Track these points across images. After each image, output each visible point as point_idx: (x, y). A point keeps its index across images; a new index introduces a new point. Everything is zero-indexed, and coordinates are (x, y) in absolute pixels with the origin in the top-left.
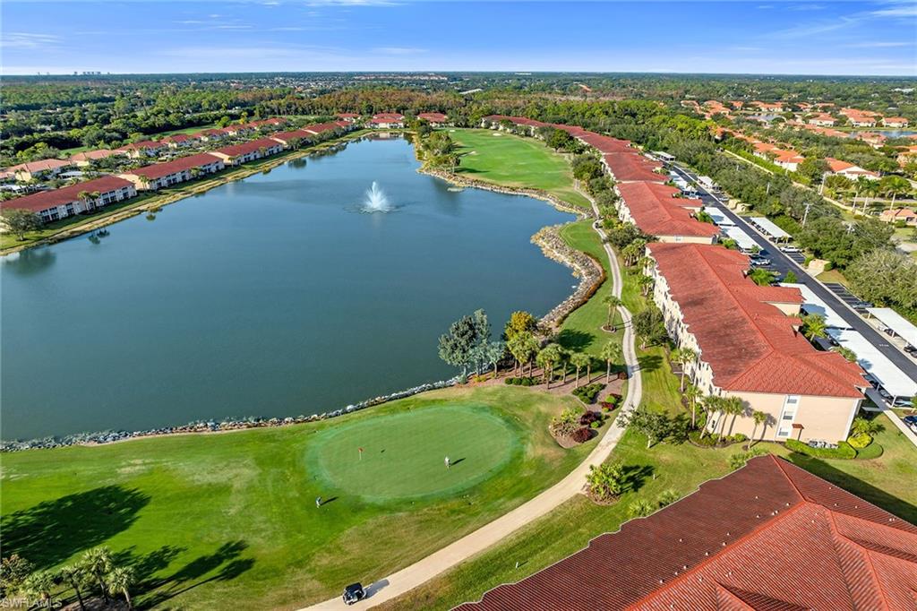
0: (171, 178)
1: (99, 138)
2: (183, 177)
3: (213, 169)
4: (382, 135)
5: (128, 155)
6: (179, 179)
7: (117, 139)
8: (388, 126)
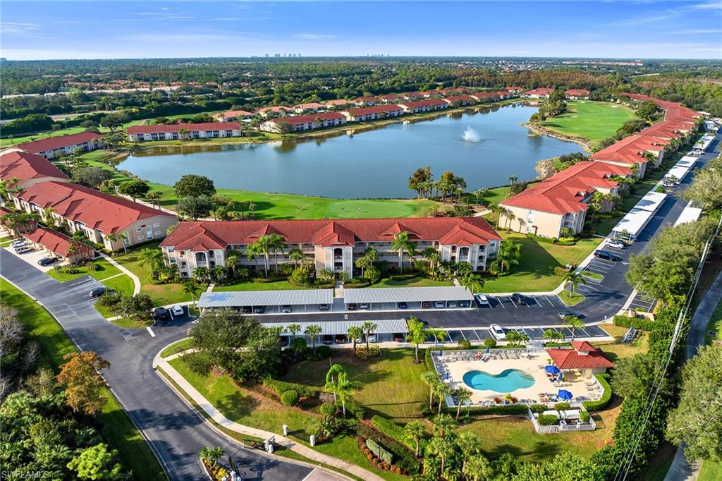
0: (368, 116)
1: (346, 94)
2: (376, 117)
3: (396, 114)
4: (532, 103)
5: (357, 104)
6: (373, 117)
7: (355, 95)
8: (537, 97)
